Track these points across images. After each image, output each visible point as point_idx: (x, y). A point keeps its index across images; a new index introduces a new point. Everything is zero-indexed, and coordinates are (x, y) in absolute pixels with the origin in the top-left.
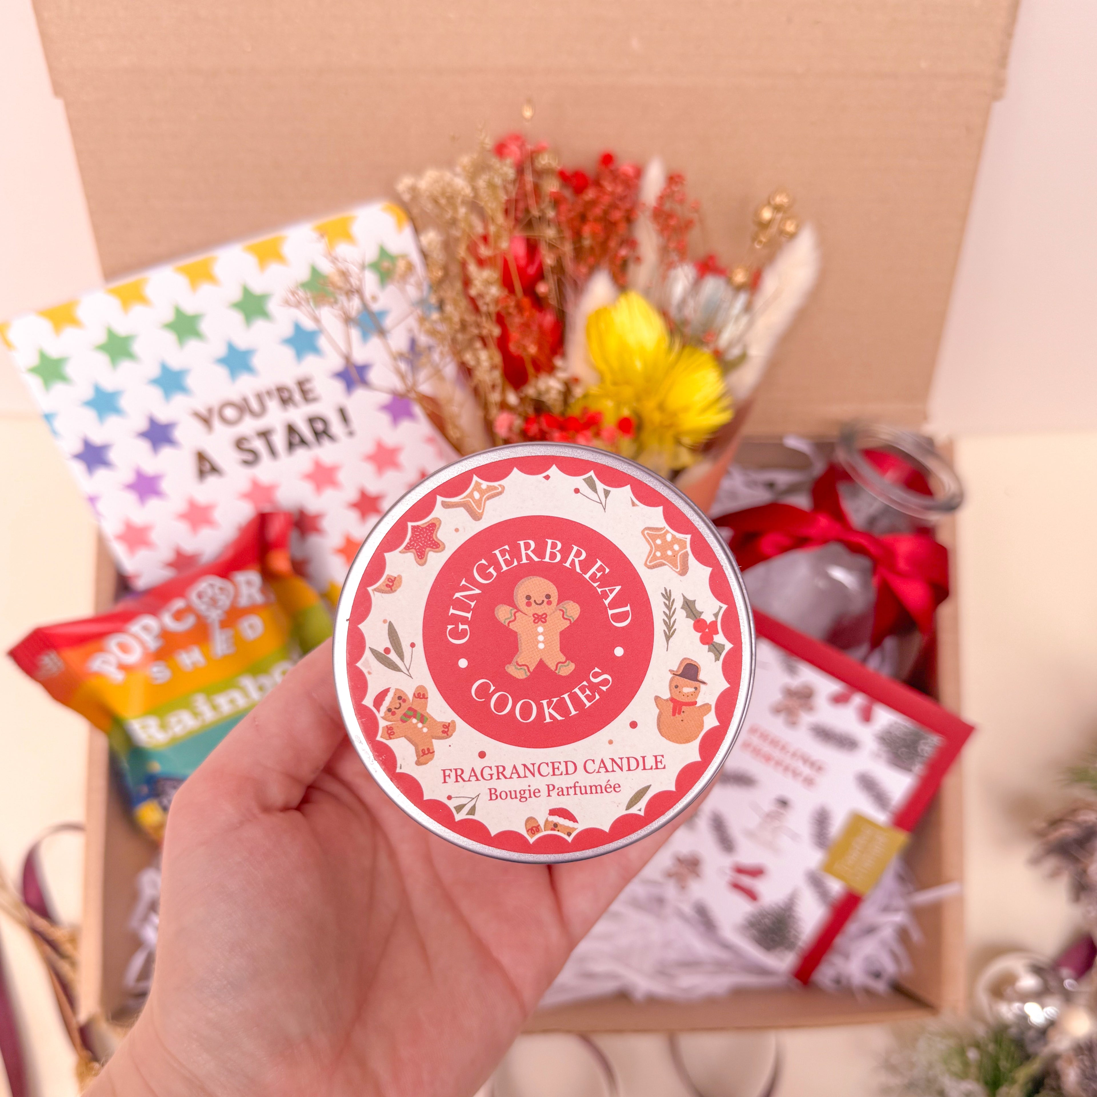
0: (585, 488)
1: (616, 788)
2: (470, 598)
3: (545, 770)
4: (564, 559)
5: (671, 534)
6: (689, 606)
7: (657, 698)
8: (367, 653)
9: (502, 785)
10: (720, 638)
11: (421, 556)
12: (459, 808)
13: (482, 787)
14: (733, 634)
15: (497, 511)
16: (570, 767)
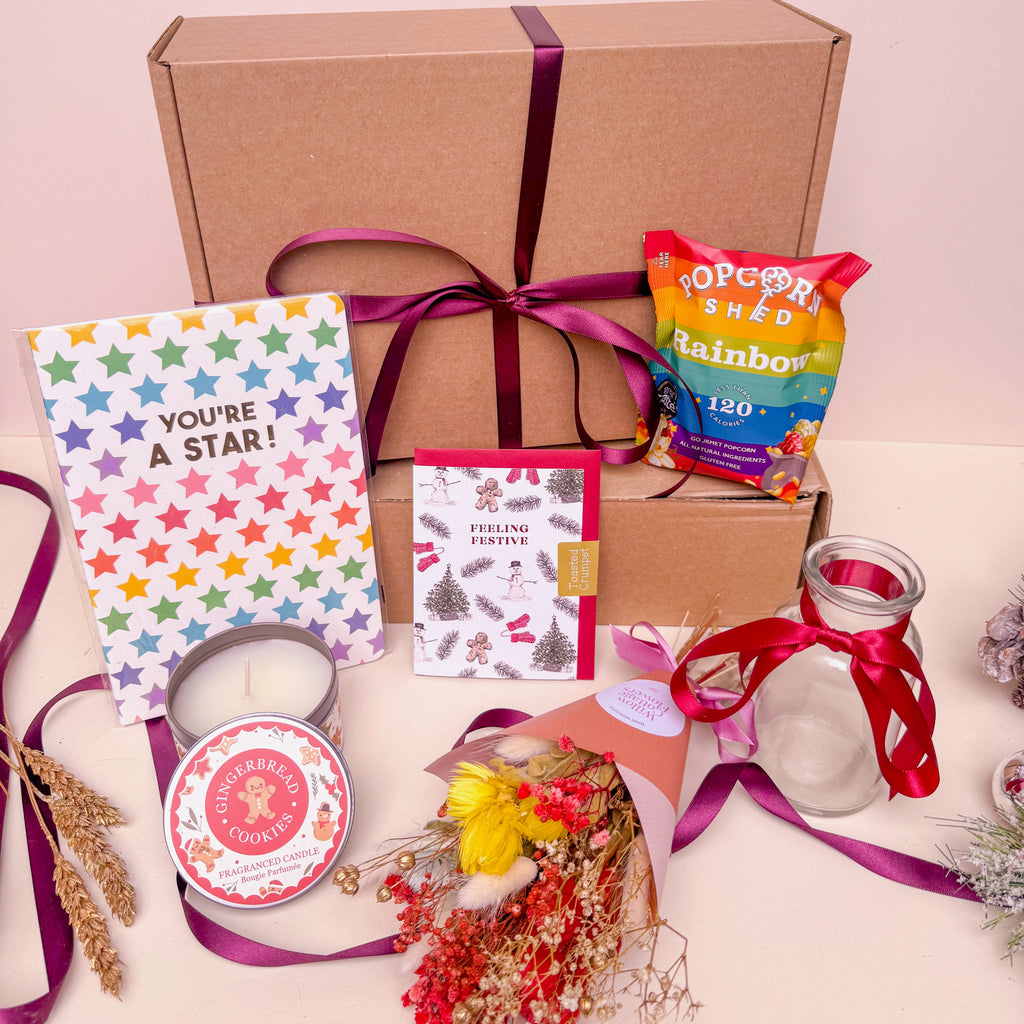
0: (273, 734)
1: (299, 866)
2: (226, 791)
3: (266, 864)
4: (267, 767)
5: (312, 749)
6: (322, 779)
7: (312, 822)
8: (180, 823)
9: (247, 875)
10: (337, 791)
11: (202, 775)
12: (228, 889)
13: (238, 877)
14: (342, 789)
15: (235, 750)
16: (277, 860)
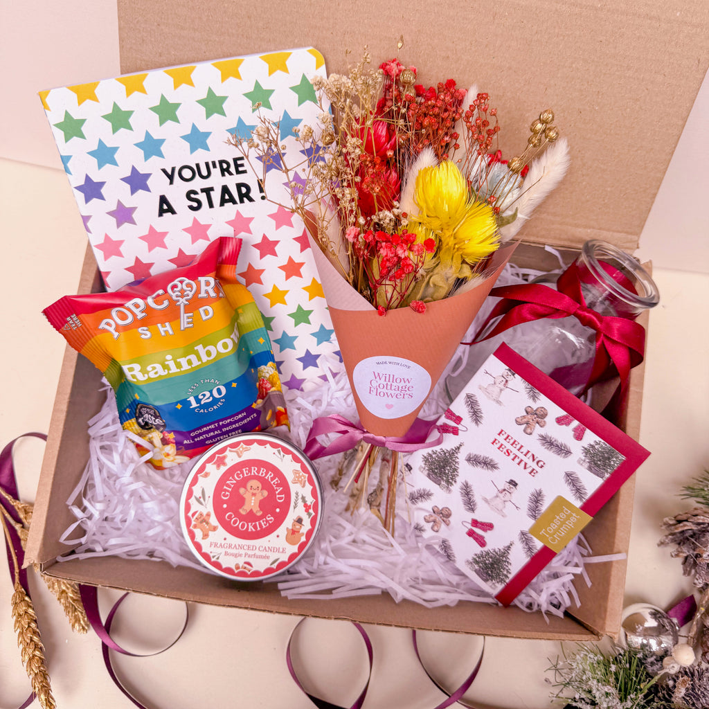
0: (277, 453)
1: (268, 557)
2: (232, 484)
3: (245, 547)
4: (266, 476)
5: (302, 473)
6: (303, 498)
7: (287, 528)
8: (193, 497)
9: (230, 551)
10: (311, 511)
11: (218, 467)
12: (214, 557)
13: (223, 550)
14: (316, 510)
15: (247, 456)
16: (254, 548)
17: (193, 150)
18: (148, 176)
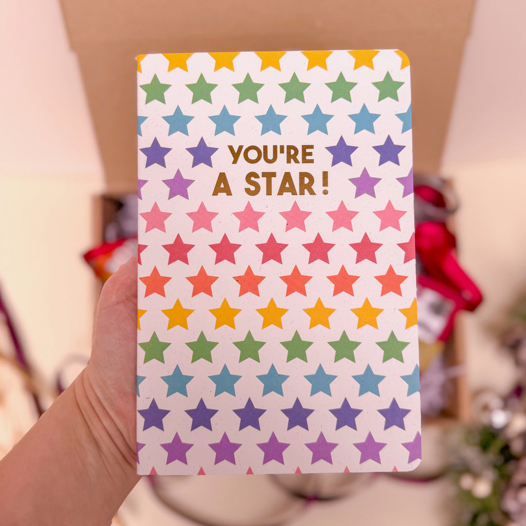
17: (264, 131)
18: (214, 150)
